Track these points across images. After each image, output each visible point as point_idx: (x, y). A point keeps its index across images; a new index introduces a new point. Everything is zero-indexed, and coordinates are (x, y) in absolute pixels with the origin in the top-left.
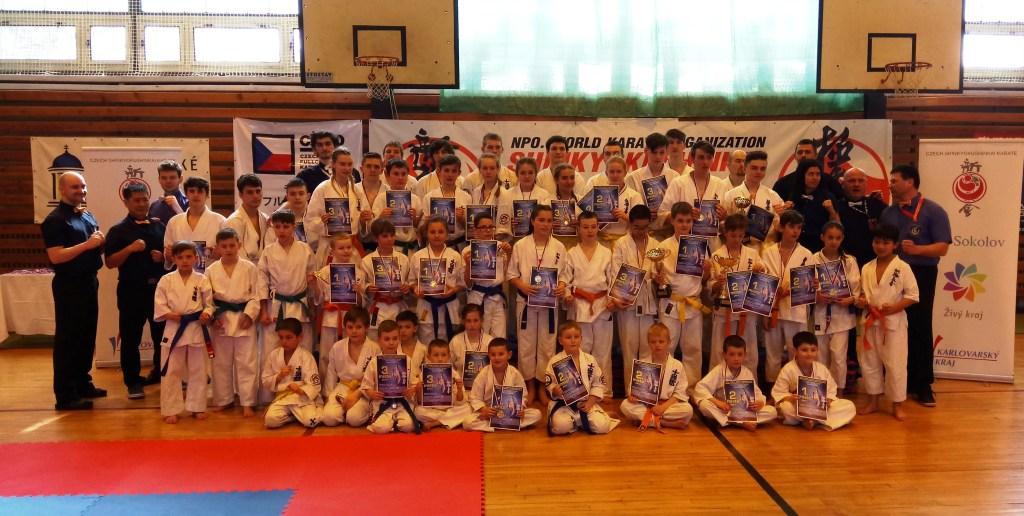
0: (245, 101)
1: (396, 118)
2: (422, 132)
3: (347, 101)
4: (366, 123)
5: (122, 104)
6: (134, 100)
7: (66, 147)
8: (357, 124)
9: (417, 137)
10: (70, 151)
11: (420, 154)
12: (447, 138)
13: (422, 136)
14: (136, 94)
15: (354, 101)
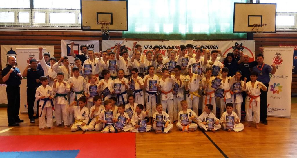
0: (65, 35)
1: (109, 40)
3: (95, 35)
4: (100, 41)
5: (28, 35)
6: (32, 34)
7: (11, 48)
8: (98, 41)
9: (116, 45)
10: (12, 49)
12: (125, 46)
14: (32, 32)
15: (97, 35)
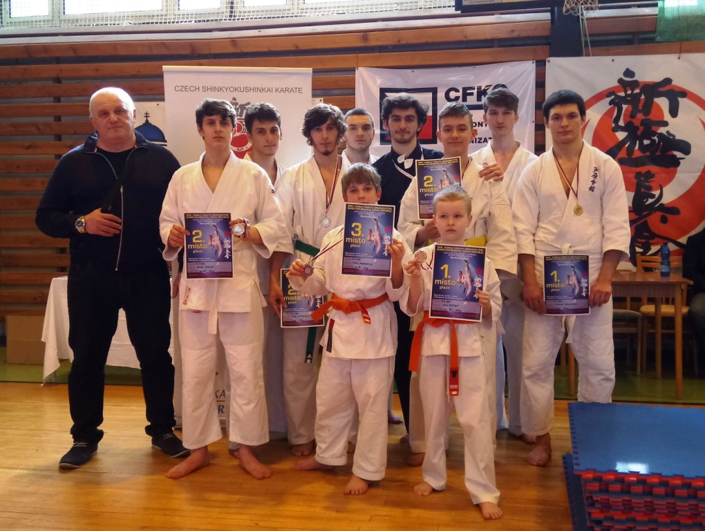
0: (372, 43)
1: (588, 55)
2: (629, 73)
3: (515, 35)
4: (541, 65)
8: (529, 67)
9: (620, 81)
10: (151, 121)
11: (625, 107)
12: (668, 81)
13: (628, 81)
14: (233, 41)
15: (524, 34)
